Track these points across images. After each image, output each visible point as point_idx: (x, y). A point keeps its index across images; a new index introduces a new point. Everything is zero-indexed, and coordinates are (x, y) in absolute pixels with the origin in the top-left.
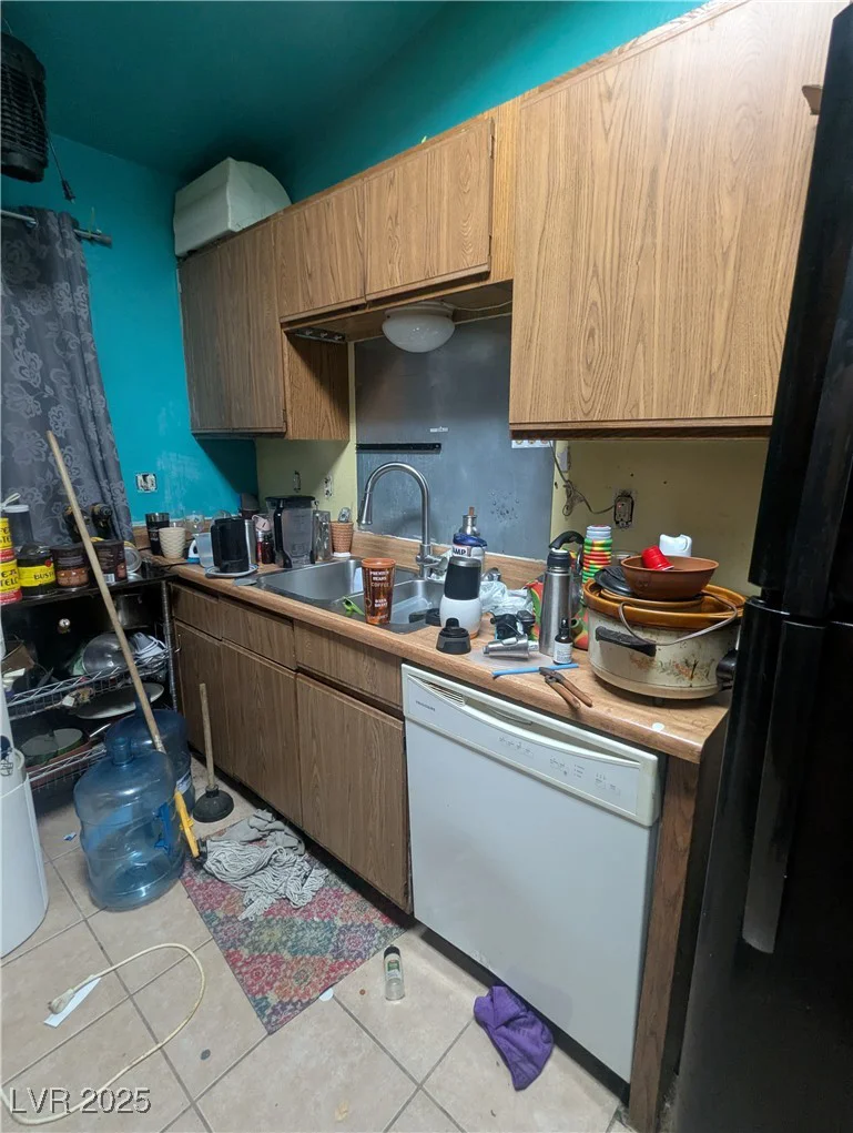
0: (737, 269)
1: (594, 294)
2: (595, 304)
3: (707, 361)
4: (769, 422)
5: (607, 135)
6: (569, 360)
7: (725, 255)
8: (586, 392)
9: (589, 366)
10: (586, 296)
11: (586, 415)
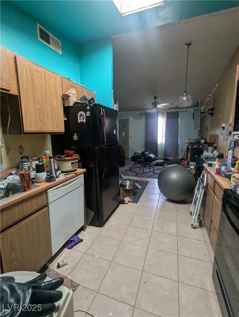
0: (57, 110)
1: (39, 106)
2: (39, 108)
3: (56, 123)
4: (64, 132)
5: (37, 78)
6: (36, 118)
7: (56, 107)
8: (40, 125)
9: (40, 120)
10: (38, 107)
11: (41, 130)
